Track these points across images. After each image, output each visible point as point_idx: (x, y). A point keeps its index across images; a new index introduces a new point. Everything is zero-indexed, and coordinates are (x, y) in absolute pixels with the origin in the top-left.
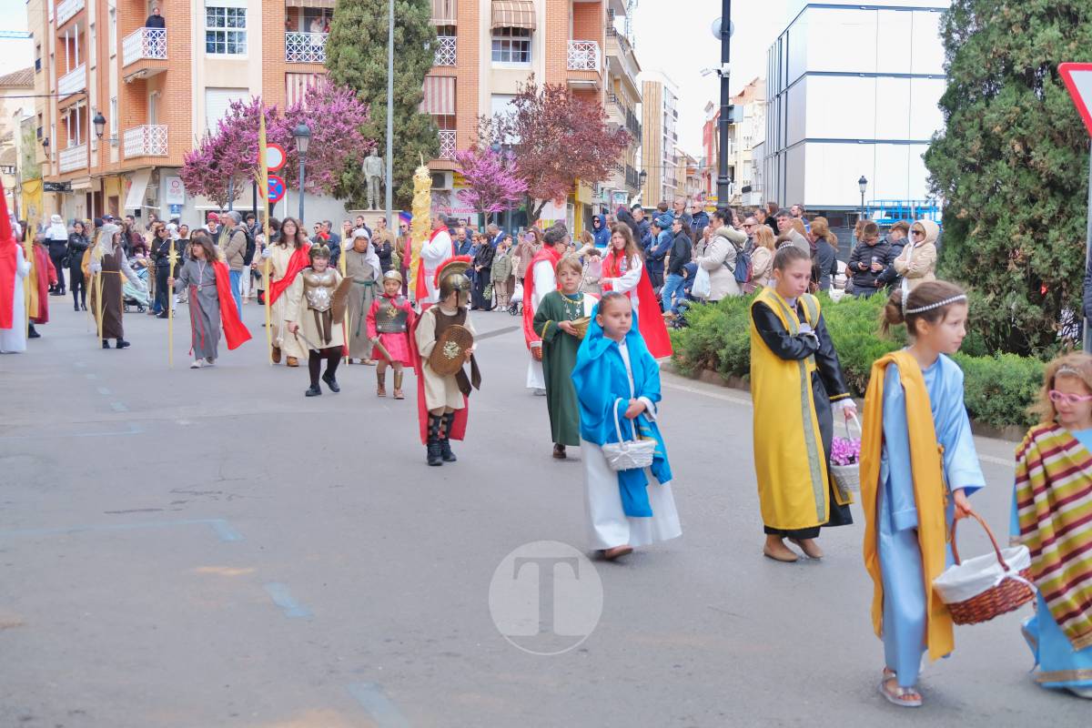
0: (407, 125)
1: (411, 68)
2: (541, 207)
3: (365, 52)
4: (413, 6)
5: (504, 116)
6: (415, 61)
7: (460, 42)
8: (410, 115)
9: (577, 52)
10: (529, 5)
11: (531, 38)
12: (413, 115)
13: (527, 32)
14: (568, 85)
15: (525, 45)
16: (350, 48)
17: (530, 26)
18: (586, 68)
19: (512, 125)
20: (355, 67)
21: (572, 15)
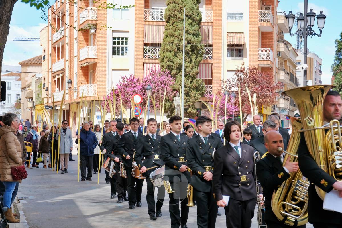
0: (192, 84)
1: (193, 61)
2: (246, 116)
3: (175, 55)
4: (195, 37)
5: (231, 79)
6: (195, 58)
7: (214, 50)
8: (193, 80)
9: (262, 53)
10: (242, 34)
11: (243, 48)
12: (194, 80)
13: (241, 45)
14: (259, 67)
15: (241, 51)
16: (169, 53)
17: (243, 43)
18: (266, 59)
19: (234, 83)
20: (171, 61)
21: (261, 38)
